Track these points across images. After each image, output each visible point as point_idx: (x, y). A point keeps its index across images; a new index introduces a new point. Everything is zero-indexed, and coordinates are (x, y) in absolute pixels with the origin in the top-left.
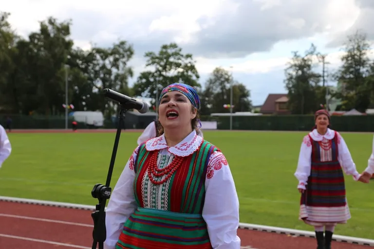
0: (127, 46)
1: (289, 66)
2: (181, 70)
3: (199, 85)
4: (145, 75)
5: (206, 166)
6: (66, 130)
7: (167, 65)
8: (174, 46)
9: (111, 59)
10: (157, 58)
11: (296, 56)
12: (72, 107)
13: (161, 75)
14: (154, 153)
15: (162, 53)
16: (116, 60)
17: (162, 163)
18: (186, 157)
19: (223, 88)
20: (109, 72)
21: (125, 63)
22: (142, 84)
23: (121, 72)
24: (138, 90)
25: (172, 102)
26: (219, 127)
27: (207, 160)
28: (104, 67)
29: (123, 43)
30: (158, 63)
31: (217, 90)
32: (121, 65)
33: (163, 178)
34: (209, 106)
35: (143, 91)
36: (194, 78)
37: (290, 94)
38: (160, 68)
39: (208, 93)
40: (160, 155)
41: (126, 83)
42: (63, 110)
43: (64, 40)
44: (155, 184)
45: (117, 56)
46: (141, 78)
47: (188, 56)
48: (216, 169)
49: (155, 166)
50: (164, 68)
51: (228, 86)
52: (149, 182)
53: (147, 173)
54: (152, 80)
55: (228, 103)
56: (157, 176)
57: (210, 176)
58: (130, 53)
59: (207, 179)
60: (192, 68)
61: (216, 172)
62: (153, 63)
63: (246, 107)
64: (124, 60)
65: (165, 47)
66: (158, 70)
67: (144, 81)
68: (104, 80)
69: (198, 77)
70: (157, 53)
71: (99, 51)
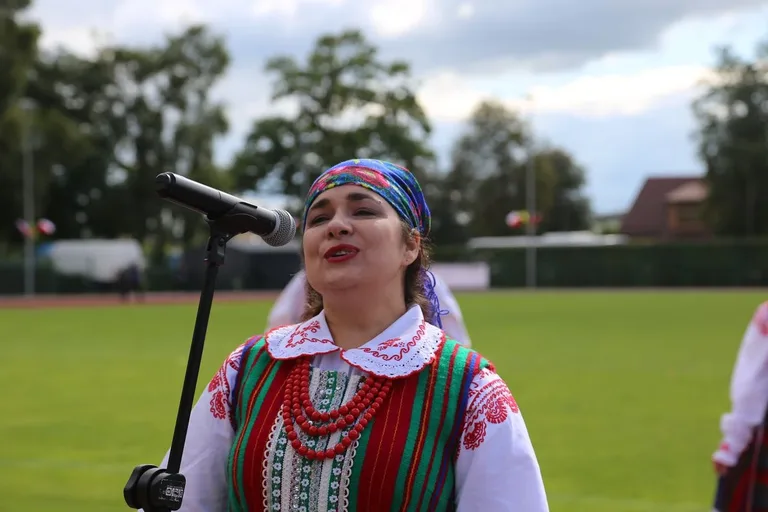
0: (207, 40)
1: (703, 91)
2: (375, 110)
3: (430, 156)
4: (268, 128)
5: (462, 410)
6: (30, 298)
7: (334, 97)
8: (353, 37)
9: (162, 79)
10: (302, 74)
11: (727, 62)
12: (48, 226)
13: (314, 126)
14: (299, 366)
15: (316, 60)
16: (177, 83)
17: (325, 393)
18: (399, 381)
19: (505, 161)
20: (155, 122)
21: (202, 94)
22: (259, 155)
23: (191, 118)
24: (246, 174)
25: (340, 220)
26: (497, 282)
27: (465, 392)
28: (139, 106)
29: (195, 32)
30: (306, 90)
31: (486, 168)
32: (192, 98)
33: (334, 441)
34: (463, 218)
35: (262, 174)
36: (416, 133)
37: (712, 177)
38: (314, 106)
39: (459, 176)
40: (316, 372)
41: (209, 154)
42: (18, 239)
43: (10, 24)
44: (310, 458)
45: (180, 71)
46: (253, 138)
47: (398, 68)
48: (492, 419)
49: (304, 401)
50: (325, 104)
51: (519, 154)
52: (289, 453)
53: (279, 425)
54: (288, 141)
55: (520, 206)
56: (314, 435)
57: (473, 440)
58: (216, 59)
59: (463, 451)
60: (409, 103)
61: (491, 429)
62: (291, 90)
63: (575, 217)
64: (200, 82)
65: (328, 42)
66: (305, 113)
67: (265, 145)
68: (142, 146)
69: (427, 129)
70: (302, 61)
71: (121, 56)
